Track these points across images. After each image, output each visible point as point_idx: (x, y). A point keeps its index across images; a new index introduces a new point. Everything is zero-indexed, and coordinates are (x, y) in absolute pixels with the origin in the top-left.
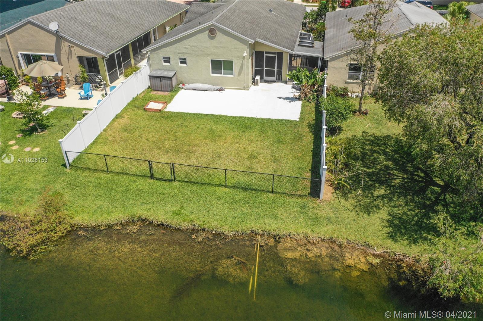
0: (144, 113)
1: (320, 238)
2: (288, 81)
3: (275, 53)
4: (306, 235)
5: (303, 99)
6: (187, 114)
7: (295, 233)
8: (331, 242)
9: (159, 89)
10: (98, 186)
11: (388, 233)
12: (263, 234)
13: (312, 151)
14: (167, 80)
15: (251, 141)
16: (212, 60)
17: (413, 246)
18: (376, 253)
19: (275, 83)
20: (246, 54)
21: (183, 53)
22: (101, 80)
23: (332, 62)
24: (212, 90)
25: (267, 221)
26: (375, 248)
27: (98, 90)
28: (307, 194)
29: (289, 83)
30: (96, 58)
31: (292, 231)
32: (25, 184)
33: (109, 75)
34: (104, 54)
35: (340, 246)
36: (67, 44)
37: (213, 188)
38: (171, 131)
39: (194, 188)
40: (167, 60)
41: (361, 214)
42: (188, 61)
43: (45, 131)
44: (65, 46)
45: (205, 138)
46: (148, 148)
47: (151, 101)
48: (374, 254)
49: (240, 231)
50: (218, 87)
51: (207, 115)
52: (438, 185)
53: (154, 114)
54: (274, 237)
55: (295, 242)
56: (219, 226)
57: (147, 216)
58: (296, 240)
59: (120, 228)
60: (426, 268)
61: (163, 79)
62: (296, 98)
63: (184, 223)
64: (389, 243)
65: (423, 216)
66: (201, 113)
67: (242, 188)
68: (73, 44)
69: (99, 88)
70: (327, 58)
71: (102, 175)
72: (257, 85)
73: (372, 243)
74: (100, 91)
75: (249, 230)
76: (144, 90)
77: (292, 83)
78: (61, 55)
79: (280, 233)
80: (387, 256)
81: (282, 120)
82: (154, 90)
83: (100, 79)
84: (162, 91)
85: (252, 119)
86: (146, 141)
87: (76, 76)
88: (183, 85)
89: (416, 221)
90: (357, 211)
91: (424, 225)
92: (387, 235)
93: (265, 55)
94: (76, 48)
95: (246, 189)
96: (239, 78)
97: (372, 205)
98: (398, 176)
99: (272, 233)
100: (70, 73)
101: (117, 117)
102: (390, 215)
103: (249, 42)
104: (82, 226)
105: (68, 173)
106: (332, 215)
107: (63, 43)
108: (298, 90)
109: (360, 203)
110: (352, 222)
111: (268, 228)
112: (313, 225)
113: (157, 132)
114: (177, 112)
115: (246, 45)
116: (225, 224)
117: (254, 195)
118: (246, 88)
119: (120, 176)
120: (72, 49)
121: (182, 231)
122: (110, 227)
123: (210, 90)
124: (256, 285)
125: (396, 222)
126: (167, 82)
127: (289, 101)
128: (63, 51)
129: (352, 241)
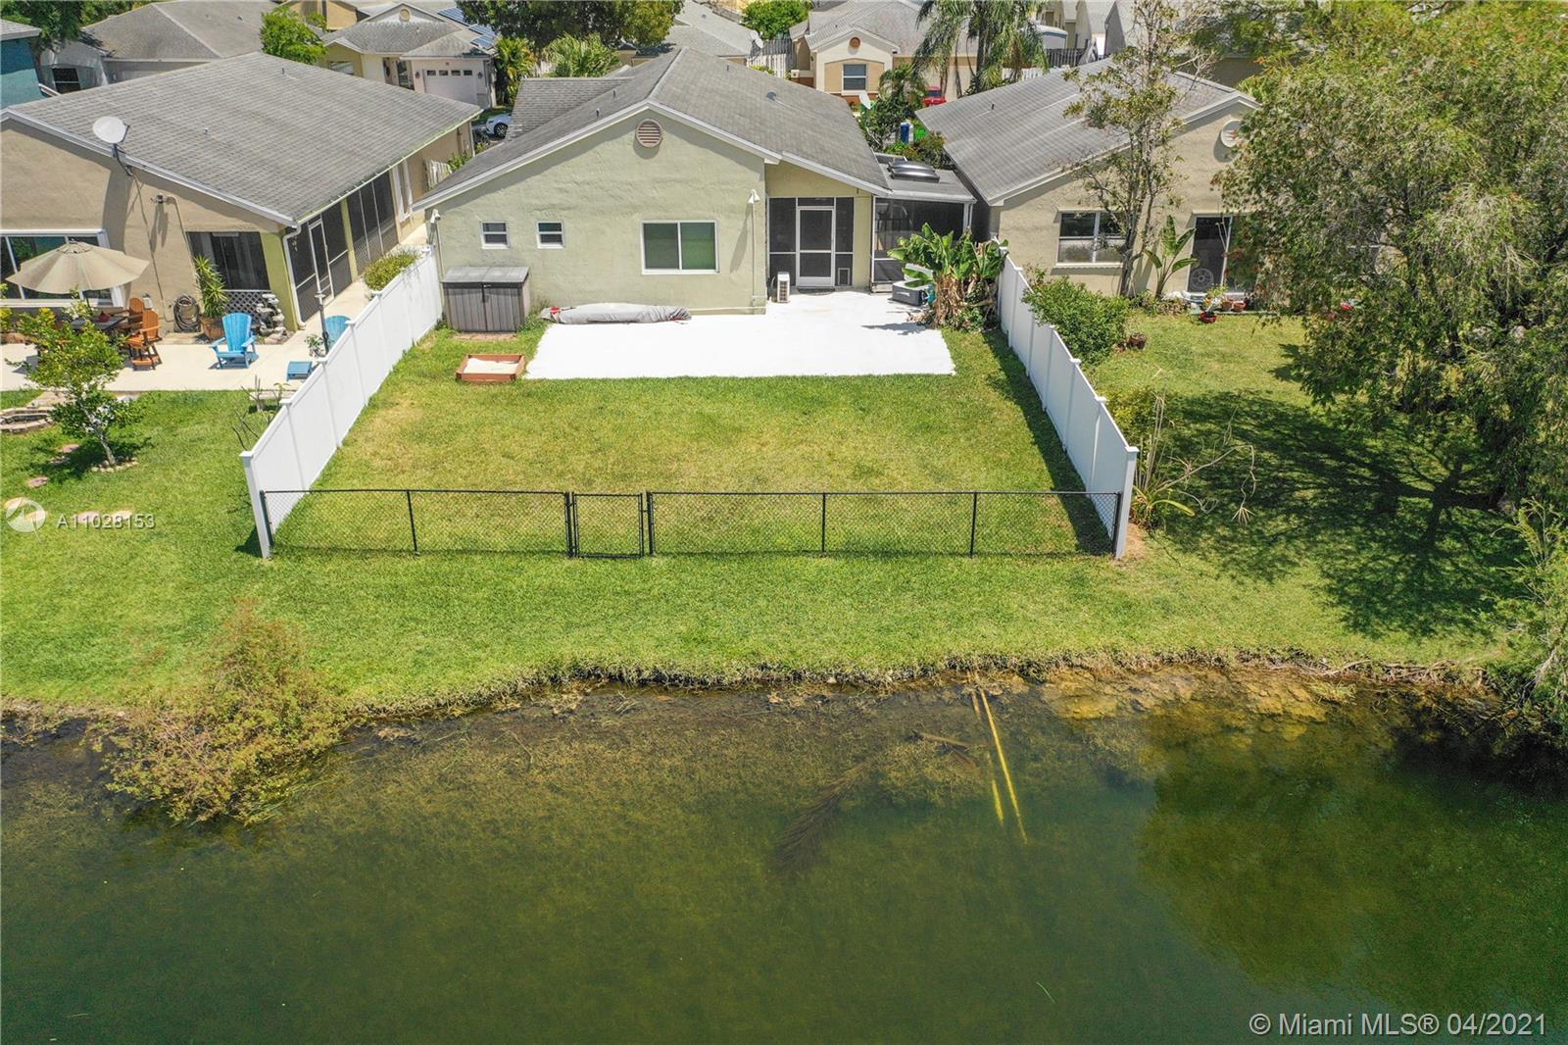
0: (459, 388)
1: (1157, 654)
2: (876, 285)
3: (829, 201)
4: (1116, 652)
5: (942, 322)
6: (604, 381)
7: (1083, 651)
8: (1191, 663)
9: (477, 328)
10: (398, 594)
11: (1345, 619)
12: (986, 668)
13: (1034, 444)
14: (505, 294)
15: (842, 435)
16: (645, 225)
17: (1424, 640)
18: (1331, 673)
19: (835, 294)
20: (757, 198)
21: (553, 206)
22: (273, 308)
23: (1012, 212)
24: (654, 319)
25: (988, 629)
26: (1325, 660)
27: (267, 339)
28: (1073, 550)
29: (879, 288)
30: (254, 239)
31: (1072, 644)
32: (121, 617)
33: (299, 292)
34: (286, 219)
35: (1221, 667)
36: (150, 192)
37: (781, 563)
38: (577, 429)
39: (721, 568)
40: (496, 233)
41: (1248, 581)
42: (567, 233)
43: (130, 461)
44: (142, 199)
45: (698, 438)
46: (521, 477)
47: (470, 357)
48: (1327, 677)
49: (916, 665)
50: (670, 309)
51: (669, 380)
52: (1422, 494)
53: (494, 390)
54: (1022, 672)
55: (1088, 675)
56: (845, 658)
57: (600, 659)
58: (1090, 670)
59: (518, 706)
60: (1481, 692)
61: (494, 290)
62: (919, 324)
63: (730, 665)
64: (1358, 642)
65: (1416, 568)
66: (648, 375)
67: (875, 553)
68: (173, 192)
69: (268, 335)
70: (997, 200)
71: (401, 565)
72: (784, 299)
73: (1308, 646)
74: (272, 344)
75: (942, 659)
76: (426, 331)
77: (889, 288)
78: (127, 231)
79: (1037, 654)
80: (1362, 676)
81: (911, 376)
82: (460, 332)
83: (270, 306)
84: (487, 332)
85: (817, 381)
86: (505, 461)
87: (182, 301)
88: (555, 309)
89: (1406, 582)
90: (1233, 577)
91: (1430, 588)
92: (1344, 623)
93: (798, 209)
94: (185, 206)
95: (886, 553)
96: (733, 276)
97: (1270, 558)
98: (1303, 483)
99: (1014, 660)
100: (155, 294)
101: (373, 405)
102: (1329, 576)
103: (767, 161)
104: (383, 715)
105: (272, 569)
106: (1166, 593)
107: (134, 190)
108: (913, 305)
109: (1234, 556)
110: (1231, 605)
111: (997, 646)
112: (1126, 624)
113: (529, 432)
114: (568, 381)
115: (754, 169)
116: (861, 650)
117: (917, 568)
118: (755, 309)
119: (462, 560)
120: (168, 208)
121: (730, 689)
122: (482, 706)
123: (646, 319)
124: (1018, 804)
125: (1353, 590)
126: (507, 300)
127: (901, 332)
128: (133, 219)
129: (1253, 651)
